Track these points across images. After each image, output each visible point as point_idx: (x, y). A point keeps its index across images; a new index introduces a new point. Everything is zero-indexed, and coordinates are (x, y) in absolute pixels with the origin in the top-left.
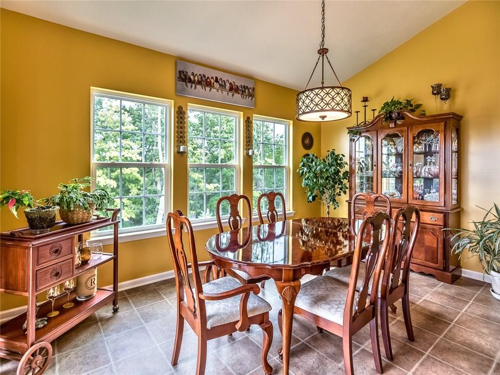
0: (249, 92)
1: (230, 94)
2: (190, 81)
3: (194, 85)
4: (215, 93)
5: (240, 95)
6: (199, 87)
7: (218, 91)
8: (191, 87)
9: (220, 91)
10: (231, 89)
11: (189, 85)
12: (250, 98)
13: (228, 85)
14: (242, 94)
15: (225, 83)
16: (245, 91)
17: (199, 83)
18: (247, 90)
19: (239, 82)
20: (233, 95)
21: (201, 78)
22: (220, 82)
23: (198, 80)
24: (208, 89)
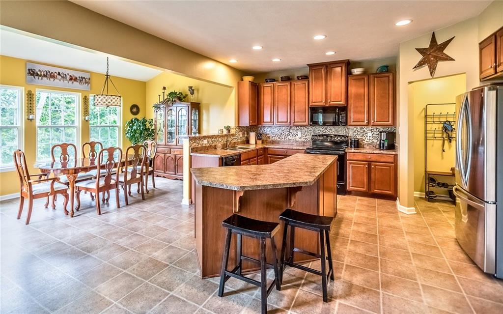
0: (86, 80)
1: (70, 82)
2: (37, 75)
3: (40, 78)
4: (58, 82)
5: (78, 83)
6: (44, 78)
7: (60, 80)
8: (38, 79)
9: (62, 81)
10: (71, 79)
11: (37, 77)
12: (87, 84)
13: (68, 77)
14: (80, 81)
15: (66, 76)
16: (82, 80)
17: (45, 76)
18: (84, 80)
19: (77, 75)
20: (72, 83)
21: (47, 73)
22: (62, 75)
23: (44, 74)
24: (52, 79)
